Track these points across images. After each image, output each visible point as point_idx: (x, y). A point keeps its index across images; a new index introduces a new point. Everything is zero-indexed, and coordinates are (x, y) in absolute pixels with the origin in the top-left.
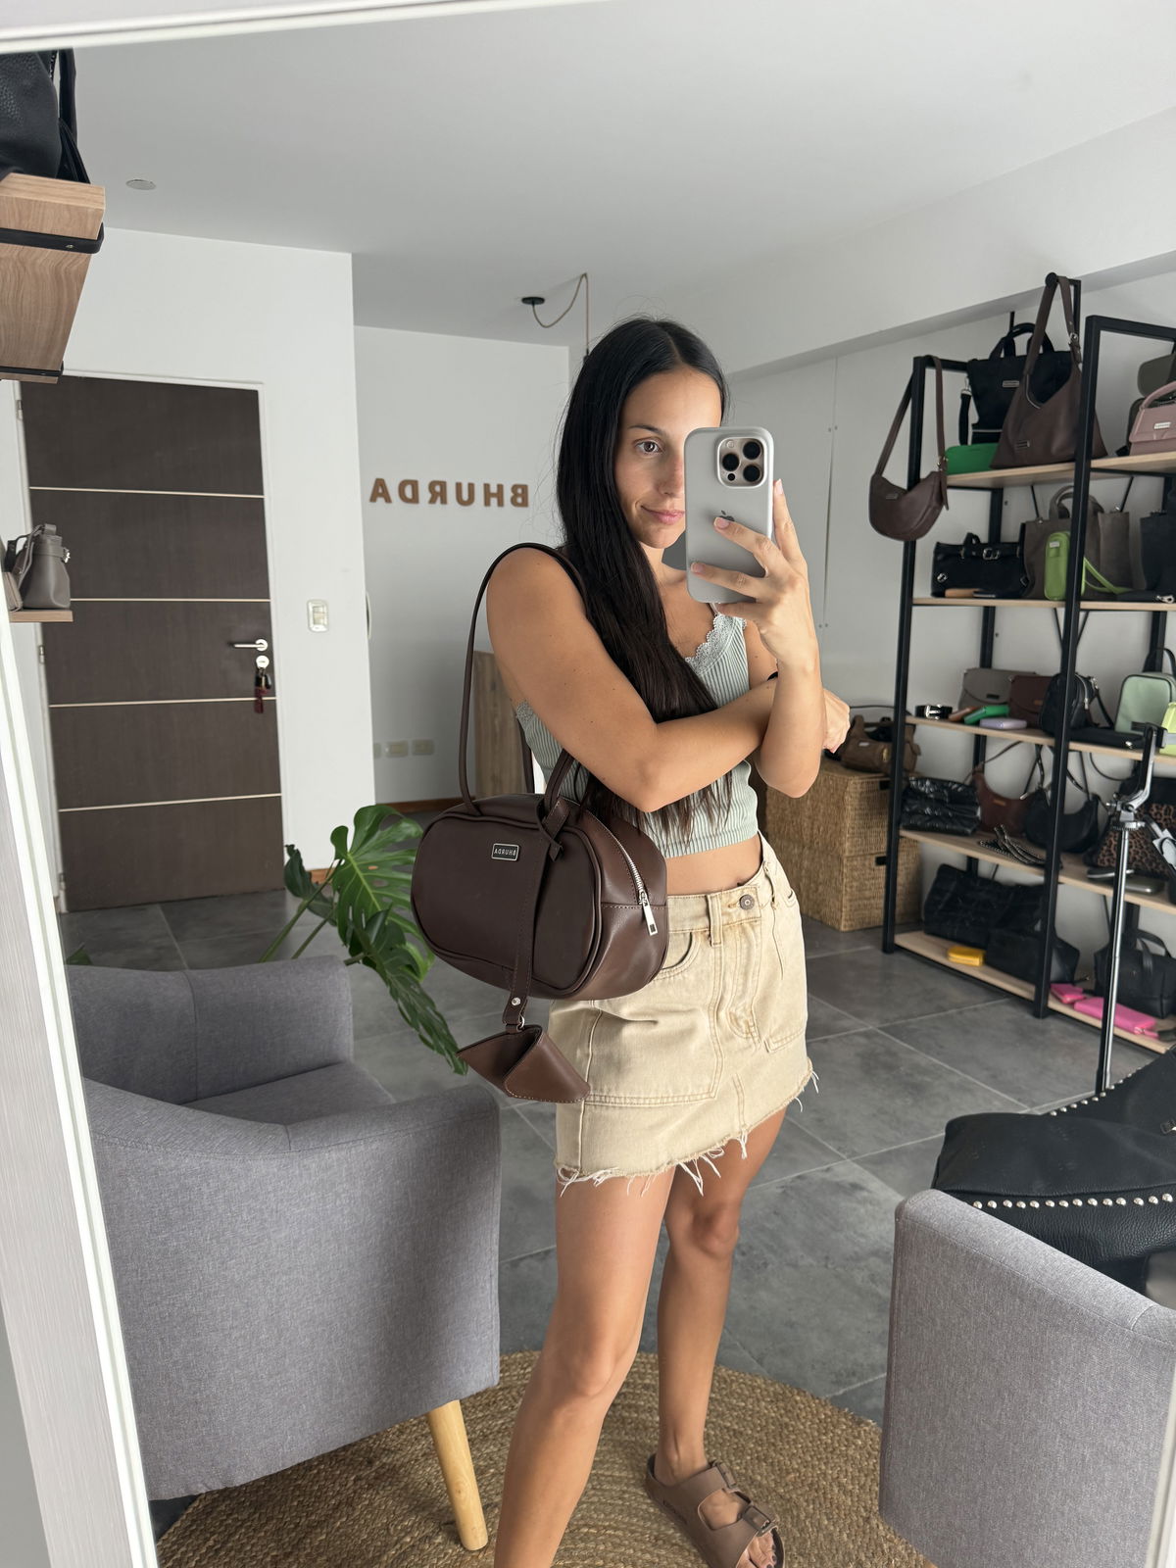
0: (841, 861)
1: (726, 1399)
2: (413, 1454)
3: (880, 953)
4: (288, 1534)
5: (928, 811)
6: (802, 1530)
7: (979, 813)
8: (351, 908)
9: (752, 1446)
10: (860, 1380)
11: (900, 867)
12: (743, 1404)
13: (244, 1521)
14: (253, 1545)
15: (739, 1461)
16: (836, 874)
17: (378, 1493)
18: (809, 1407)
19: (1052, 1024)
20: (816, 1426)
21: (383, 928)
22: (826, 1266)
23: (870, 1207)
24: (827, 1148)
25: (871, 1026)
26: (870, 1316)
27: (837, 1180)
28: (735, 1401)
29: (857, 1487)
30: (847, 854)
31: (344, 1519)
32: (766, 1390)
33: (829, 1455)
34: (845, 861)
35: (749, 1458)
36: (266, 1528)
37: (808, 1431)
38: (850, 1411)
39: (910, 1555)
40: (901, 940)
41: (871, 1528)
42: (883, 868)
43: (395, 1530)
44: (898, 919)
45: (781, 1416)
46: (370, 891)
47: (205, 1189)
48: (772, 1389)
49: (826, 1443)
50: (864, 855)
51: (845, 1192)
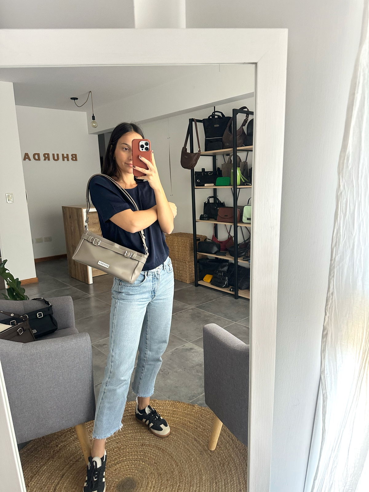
3: (195, 287)
19: (239, 300)
20: (183, 409)
22: (185, 371)
23: (195, 353)
24: (184, 340)
25: (193, 307)
27: (186, 348)
40: (200, 282)
51: (189, 351)
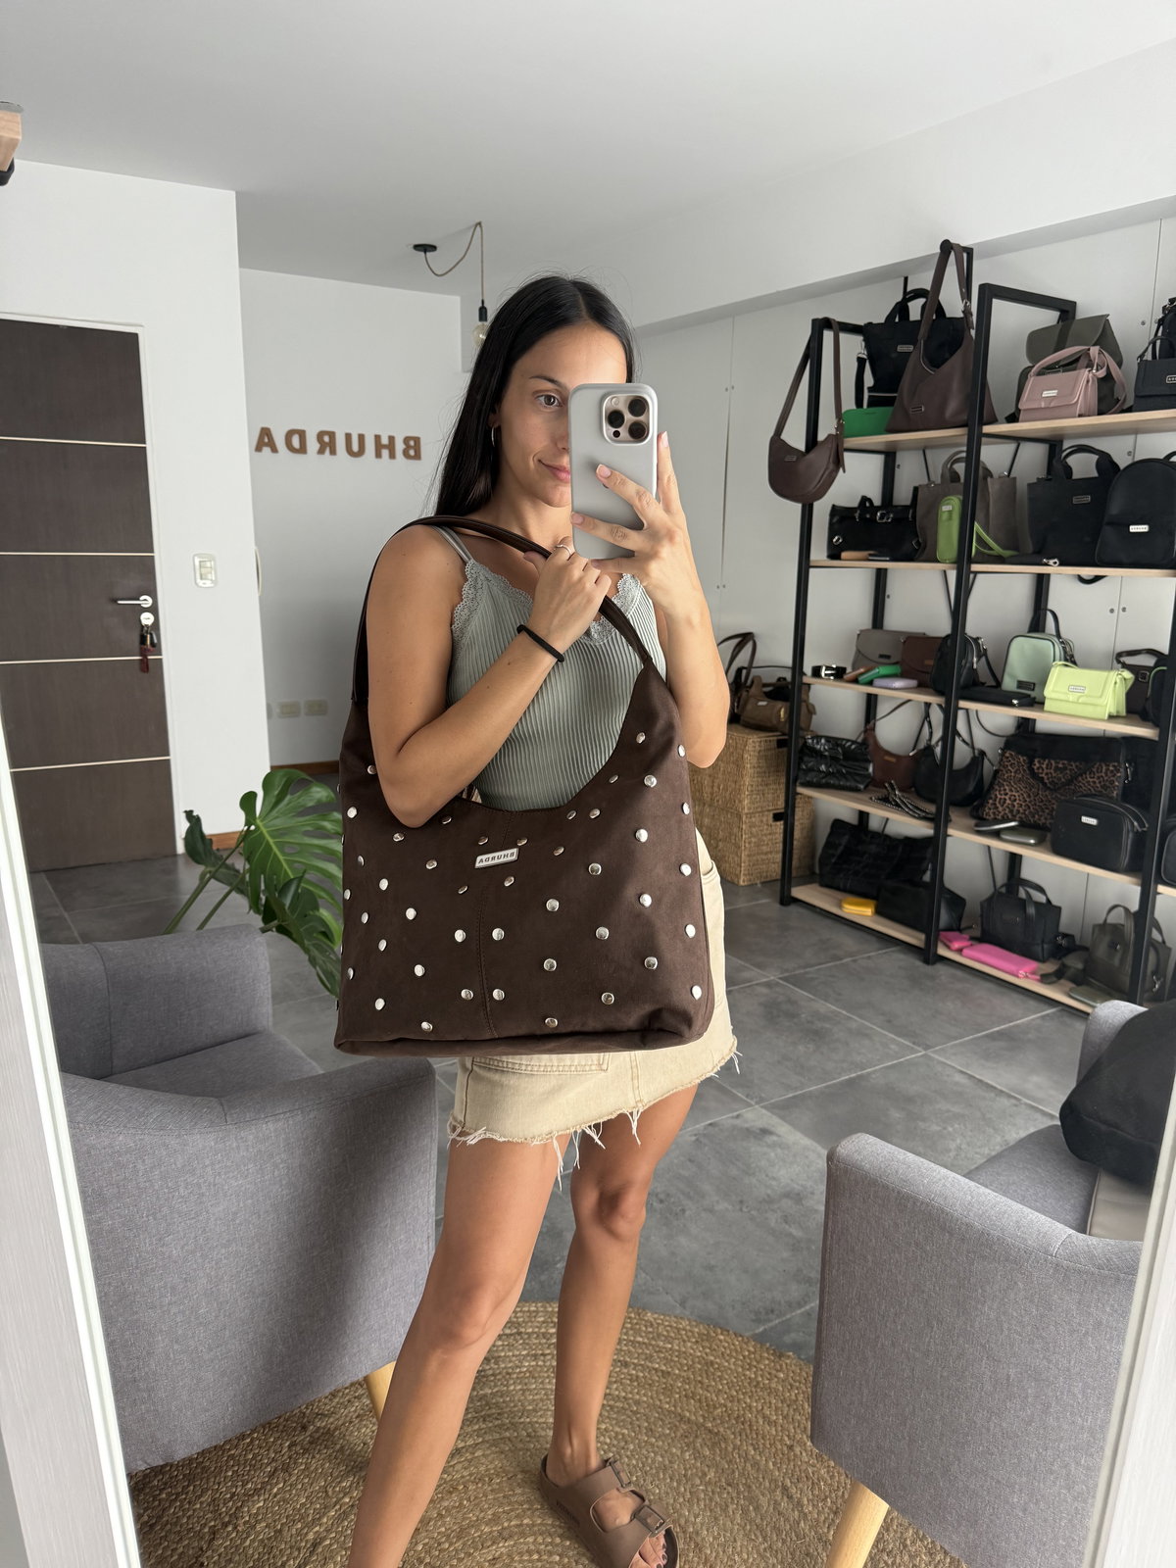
0: (740, 818)
1: (654, 1343)
2: (346, 1416)
3: (778, 906)
4: (225, 1504)
5: (823, 768)
6: (731, 1461)
7: (871, 770)
8: (262, 876)
9: (680, 1384)
10: (778, 1316)
11: (796, 823)
12: (670, 1346)
13: (178, 1494)
14: (189, 1518)
15: (668, 1400)
16: (735, 830)
17: (313, 1457)
18: (733, 1344)
19: (940, 968)
20: (740, 1363)
21: (296, 896)
22: (741, 1210)
23: (779, 1151)
24: (738, 1096)
25: (772, 976)
26: (785, 1255)
27: (746, 1125)
28: (661, 1343)
29: (781, 1417)
30: (746, 811)
31: (281, 1485)
32: (690, 1331)
33: (754, 1390)
34: (744, 819)
35: (677, 1396)
36: (202, 1499)
37: (733, 1367)
38: (771, 1346)
39: (832, 1477)
40: (798, 892)
41: (795, 1455)
42: (780, 824)
43: (334, 1492)
44: (794, 874)
45: (706, 1354)
46: (281, 858)
47: (140, 1166)
48: (696, 1330)
49: (750, 1378)
50: (762, 812)
51: (755, 1137)
